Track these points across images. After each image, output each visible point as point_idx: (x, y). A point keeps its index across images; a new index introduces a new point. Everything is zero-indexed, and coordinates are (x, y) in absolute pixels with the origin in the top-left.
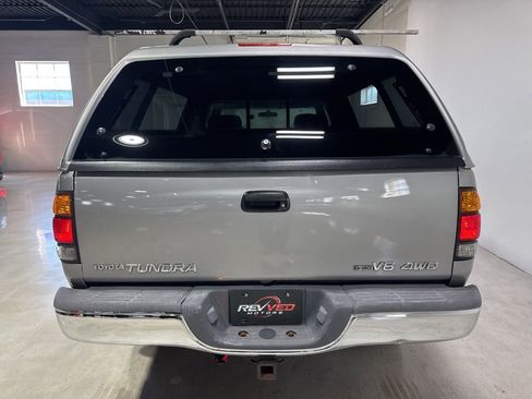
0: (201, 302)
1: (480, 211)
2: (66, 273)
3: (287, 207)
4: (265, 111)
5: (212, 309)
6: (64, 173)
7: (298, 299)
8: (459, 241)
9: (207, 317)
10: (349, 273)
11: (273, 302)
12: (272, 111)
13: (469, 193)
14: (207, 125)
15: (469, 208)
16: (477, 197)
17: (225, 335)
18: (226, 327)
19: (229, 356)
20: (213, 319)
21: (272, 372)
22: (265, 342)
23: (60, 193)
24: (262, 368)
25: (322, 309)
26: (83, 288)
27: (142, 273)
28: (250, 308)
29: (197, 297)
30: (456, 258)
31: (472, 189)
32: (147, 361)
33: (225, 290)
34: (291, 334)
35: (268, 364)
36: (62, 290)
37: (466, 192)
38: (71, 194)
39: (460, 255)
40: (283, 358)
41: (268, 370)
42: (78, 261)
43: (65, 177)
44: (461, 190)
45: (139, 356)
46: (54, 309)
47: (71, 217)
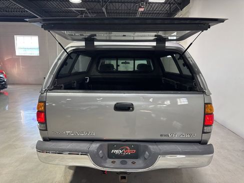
0: (96, 148)
1: (214, 113)
2: (41, 135)
3: (133, 110)
4: (124, 61)
5: (101, 152)
6: (42, 93)
7: (136, 148)
8: (204, 125)
9: (99, 155)
10: (159, 138)
11: (126, 149)
12: (127, 61)
13: (209, 105)
14: (99, 69)
15: (209, 111)
16: (212, 107)
17: (106, 163)
18: (106, 159)
19: (107, 171)
20: (101, 156)
21: (125, 178)
22: (123, 166)
23: (40, 102)
24: (121, 177)
25: (147, 153)
26: (48, 141)
27: (72, 136)
28: (117, 151)
29: (95, 146)
30: (203, 132)
31: (210, 104)
32: (72, 172)
33: (106, 143)
34: (134, 163)
35: (124, 176)
36: (39, 141)
37: (207, 105)
38: (45, 102)
39: (205, 131)
40: (130, 173)
41: (124, 178)
42: (46, 130)
43: (42, 95)
44: (206, 104)
45: (68, 169)
46: (36, 150)
47: (45, 112)
